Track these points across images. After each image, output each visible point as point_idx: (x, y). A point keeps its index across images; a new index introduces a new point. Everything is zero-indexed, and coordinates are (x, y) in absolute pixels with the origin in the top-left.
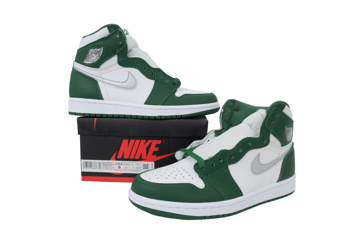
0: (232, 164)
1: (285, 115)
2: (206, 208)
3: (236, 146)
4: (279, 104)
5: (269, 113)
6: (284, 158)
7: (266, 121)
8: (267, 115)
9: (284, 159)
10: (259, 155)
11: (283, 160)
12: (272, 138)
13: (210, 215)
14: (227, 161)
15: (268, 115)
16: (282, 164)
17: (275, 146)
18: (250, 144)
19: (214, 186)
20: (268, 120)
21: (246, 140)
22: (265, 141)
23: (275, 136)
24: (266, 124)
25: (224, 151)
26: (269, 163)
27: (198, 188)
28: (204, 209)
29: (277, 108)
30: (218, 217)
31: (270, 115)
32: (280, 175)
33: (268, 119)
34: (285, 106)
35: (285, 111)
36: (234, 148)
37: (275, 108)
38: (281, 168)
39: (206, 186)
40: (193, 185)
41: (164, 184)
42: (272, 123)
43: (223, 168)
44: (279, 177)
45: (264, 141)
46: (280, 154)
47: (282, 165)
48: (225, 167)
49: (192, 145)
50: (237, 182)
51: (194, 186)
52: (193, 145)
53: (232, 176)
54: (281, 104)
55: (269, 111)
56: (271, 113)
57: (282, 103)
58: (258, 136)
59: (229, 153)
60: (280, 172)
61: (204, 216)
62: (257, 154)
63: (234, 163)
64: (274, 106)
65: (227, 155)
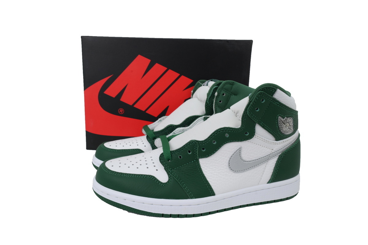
0: (203, 158)
1: (278, 101)
2: (164, 205)
3: (209, 137)
4: (266, 88)
5: (252, 98)
6: (279, 154)
7: (248, 108)
8: (249, 100)
9: (280, 156)
10: (240, 150)
11: (278, 157)
12: (259, 130)
13: (169, 214)
14: (197, 153)
15: (251, 100)
16: (277, 161)
17: (263, 140)
18: (227, 135)
19: (178, 181)
20: (250, 107)
21: (222, 131)
22: (248, 133)
23: (263, 127)
24: (248, 112)
25: (194, 142)
26: (255, 159)
27: (159, 182)
28: (162, 206)
29: (263, 93)
30: (179, 216)
31: (253, 101)
32: (272, 175)
33: (250, 105)
34: (275, 90)
35: (278, 96)
36: (207, 139)
37: (260, 92)
38: (274, 166)
39: (169, 180)
40: (154, 177)
41: (123, 174)
42: (257, 111)
43: (193, 162)
44: (271, 177)
45: (246, 133)
46: (274, 149)
47: (276, 164)
48: (195, 160)
49: (175, 132)
50: (208, 179)
51: (156, 179)
52: (177, 132)
53: (203, 171)
54: (269, 88)
55: (253, 96)
56: (254, 99)
57: (271, 87)
58: (239, 127)
59: (200, 144)
60: (272, 171)
61: (162, 213)
62: (238, 148)
63: (207, 157)
64: (259, 89)
65: (197, 146)
